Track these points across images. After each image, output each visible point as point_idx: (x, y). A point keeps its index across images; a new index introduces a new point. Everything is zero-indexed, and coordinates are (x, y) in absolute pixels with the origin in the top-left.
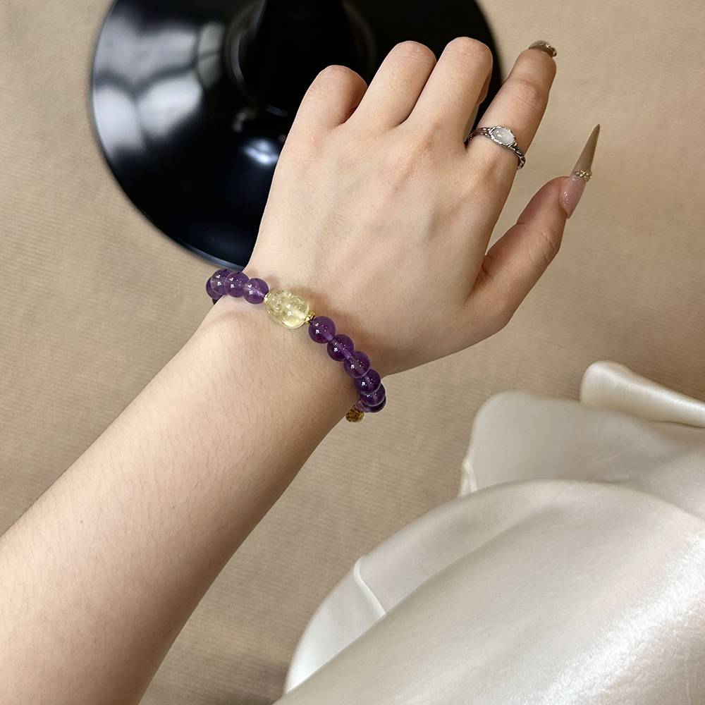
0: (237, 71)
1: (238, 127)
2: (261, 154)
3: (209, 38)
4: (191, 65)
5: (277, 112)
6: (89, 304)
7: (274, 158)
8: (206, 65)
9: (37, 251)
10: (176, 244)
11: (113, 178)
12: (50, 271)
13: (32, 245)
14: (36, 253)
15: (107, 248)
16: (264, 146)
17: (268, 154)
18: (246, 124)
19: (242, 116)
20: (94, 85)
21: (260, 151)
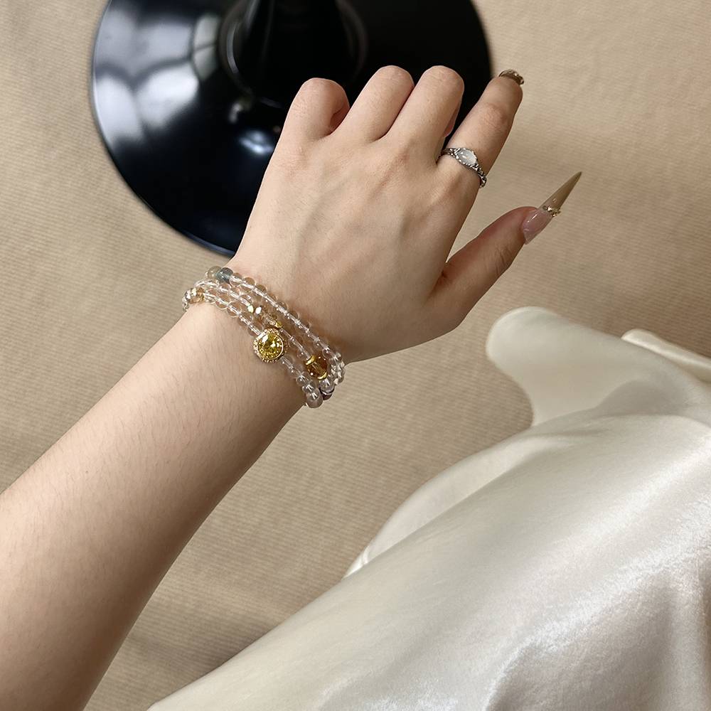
0: (232, 62)
1: (233, 118)
2: (256, 145)
3: (205, 31)
4: (189, 58)
5: (271, 104)
6: (95, 289)
7: (269, 149)
8: (202, 57)
9: (45, 238)
10: (175, 231)
11: (115, 167)
12: (57, 257)
13: (38, 232)
14: (43, 240)
15: (110, 235)
16: (258, 137)
17: (262, 144)
18: (240, 115)
19: (237, 108)
20: (94, 77)
21: (255, 142)
